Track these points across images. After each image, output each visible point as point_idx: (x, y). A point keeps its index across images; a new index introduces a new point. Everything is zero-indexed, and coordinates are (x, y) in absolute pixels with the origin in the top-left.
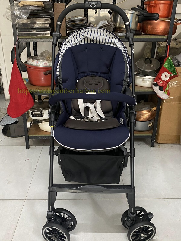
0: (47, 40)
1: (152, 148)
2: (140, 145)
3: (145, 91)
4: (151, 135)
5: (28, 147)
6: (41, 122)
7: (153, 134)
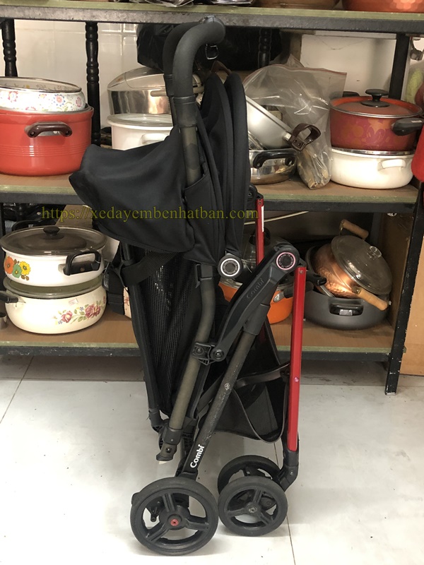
0: (38, 13)
1: (391, 395)
2: (349, 384)
3: (371, 201)
4: (386, 350)
6: (16, 300)
7: (393, 347)
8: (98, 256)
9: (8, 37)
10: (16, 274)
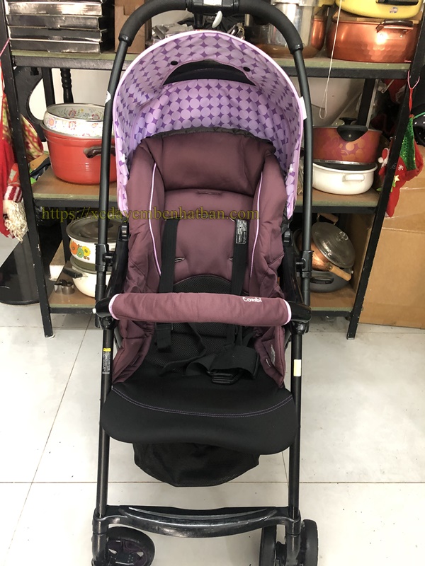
1: (351, 341)
4: (349, 309)
7: (354, 307)
10: (80, 256)
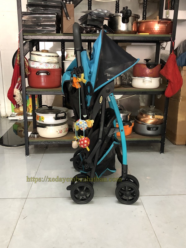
1: (162, 154)
5: (27, 154)
8: (65, 114)
9: (37, 48)
10: (40, 120)
